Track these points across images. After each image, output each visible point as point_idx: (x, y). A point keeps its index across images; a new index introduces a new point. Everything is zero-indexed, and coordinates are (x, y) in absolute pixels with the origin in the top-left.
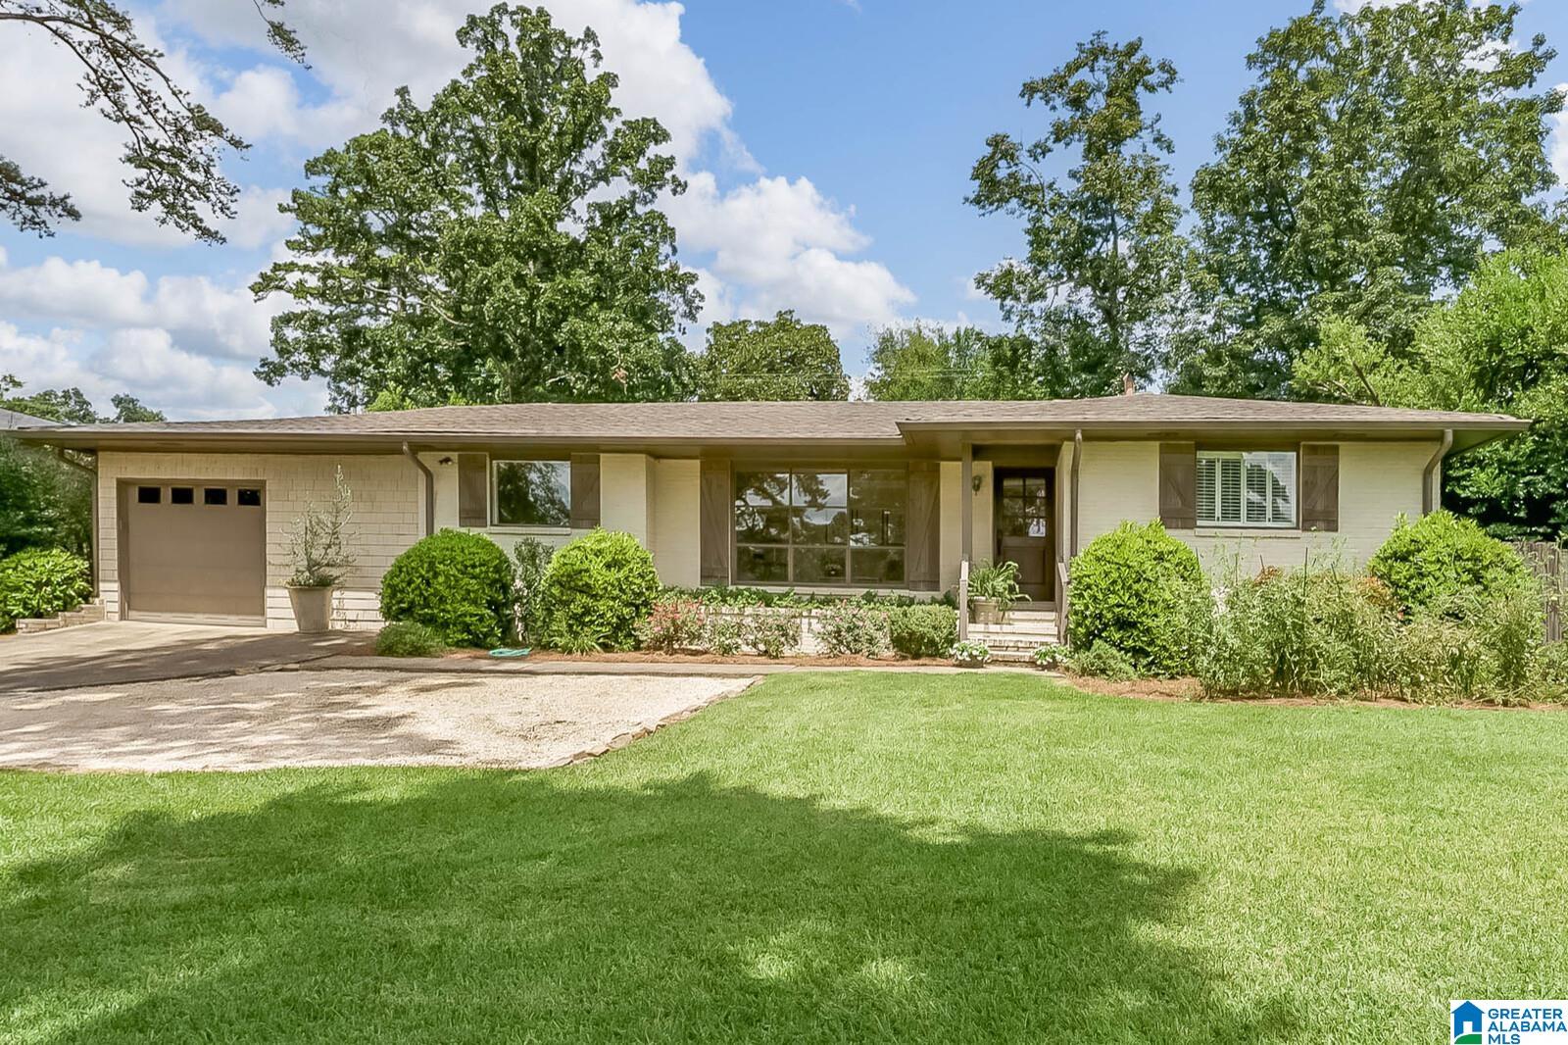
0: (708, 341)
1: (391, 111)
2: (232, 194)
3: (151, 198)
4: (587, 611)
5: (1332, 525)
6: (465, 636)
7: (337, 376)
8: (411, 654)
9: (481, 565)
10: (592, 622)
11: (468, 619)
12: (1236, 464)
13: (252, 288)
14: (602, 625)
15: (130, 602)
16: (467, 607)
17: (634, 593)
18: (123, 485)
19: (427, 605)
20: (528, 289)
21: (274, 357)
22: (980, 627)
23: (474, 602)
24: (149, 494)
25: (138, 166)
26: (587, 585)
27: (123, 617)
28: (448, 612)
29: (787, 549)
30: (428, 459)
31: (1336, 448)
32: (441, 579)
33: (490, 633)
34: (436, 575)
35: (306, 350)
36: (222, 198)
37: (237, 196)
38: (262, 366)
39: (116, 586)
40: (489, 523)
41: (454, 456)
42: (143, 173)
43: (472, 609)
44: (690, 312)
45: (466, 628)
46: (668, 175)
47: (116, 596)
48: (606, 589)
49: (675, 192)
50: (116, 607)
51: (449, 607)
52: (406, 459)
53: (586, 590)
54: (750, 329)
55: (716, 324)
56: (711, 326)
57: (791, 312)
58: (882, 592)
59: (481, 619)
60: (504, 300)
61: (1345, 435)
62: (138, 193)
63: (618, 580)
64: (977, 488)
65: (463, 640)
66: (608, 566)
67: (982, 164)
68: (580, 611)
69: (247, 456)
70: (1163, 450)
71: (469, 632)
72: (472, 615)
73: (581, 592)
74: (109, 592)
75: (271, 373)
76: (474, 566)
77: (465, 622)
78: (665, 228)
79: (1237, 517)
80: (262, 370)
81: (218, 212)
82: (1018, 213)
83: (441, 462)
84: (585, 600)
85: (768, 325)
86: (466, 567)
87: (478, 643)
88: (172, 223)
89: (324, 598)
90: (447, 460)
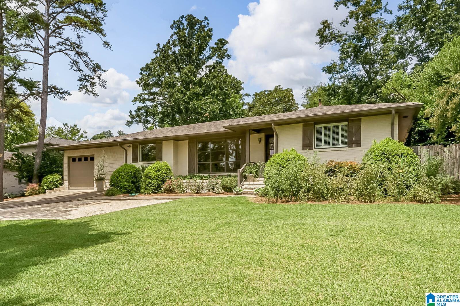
0: (253, 98)
1: (155, 50)
2: (105, 83)
3: (83, 88)
4: (150, 183)
5: (359, 145)
6: (125, 191)
7: (144, 123)
8: (111, 196)
9: (130, 172)
10: (151, 186)
11: (126, 186)
12: (329, 127)
13: (132, 101)
14: (153, 187)
15: (70, 185)
16: (125, 183)
17: (162, 178)
18: (69, 158)
19: (117, 183)
20: (183, 94)
21: (130, 120)
22: (248, 183)
23: (128, 182)
24: (74, 160)
25: (80, 81)
26: (150, 176)
27: (69, 189)
28: (122, 185)
29: (209, 164)
30: (125, 146)
31: (360, 119)
32: (120, 177)
33: (132, 189)
34: (120, 175)
35: (137, 117)
36: (103, 84)
37: (106, 83)
38: (127, 122)
39: (67, 182)
40: (138, 161)
41: (131, 145)
42: (81, 83)
43: (127, 184)
44: (237, 92)
45: (126, 189)
46: (226, 54)
47: (67, 184)
48: (154, 177)
49: (228, 59)
50: (67, 187)
51: (122, 184)
52: (119, 147)
53: (150, 178)
54: (266, 93)
55: (256, 93)
56: (254, 94)
57: (280, 86)
58: (232, 174)
59: (130, 186)
60: (176, 98)
61: (364, 115)
62: (80, 88)
63: (158, 175)
64: (260, 141)
65: (125, 192)
66: (156, 171)
67: (319, 31)
68: (148, 183)
69: (91, 149)
70: (304, 126)
71: (126, 190)
72: (127, 185)
73: (149, 178)
74: (66, 182)
75: (129, 124)
76: (128, 173)
77: (125, 187)
78: (224, 70)
79: (321, 145)
80: (127, 123)
81: (103, 88)
82: (334, 44)
83: (128, 147)
84: (149, 180)
85: (271, 91)
86: (126, 173)
87: (129, 192)
88: (87, 94)
89: (102, 182)
90: (130, 146)
